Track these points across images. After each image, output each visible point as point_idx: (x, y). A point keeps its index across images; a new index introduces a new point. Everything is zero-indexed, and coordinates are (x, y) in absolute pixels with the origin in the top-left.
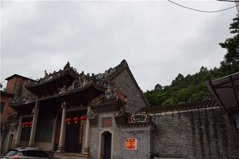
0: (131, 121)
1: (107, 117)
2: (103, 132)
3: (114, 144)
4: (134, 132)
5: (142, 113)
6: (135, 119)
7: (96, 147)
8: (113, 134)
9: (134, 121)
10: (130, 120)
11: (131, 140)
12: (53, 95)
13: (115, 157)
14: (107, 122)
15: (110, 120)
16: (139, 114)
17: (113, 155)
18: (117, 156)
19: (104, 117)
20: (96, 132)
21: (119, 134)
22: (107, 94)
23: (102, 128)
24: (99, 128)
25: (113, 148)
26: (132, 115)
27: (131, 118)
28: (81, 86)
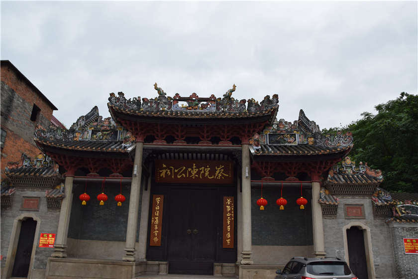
0: (398, 213)
1: (355, 203)
2: (349, 227)
3: (373, 245)
4: (415, 229)
5: (414, 203)
6: (404, 210)
7: (338, 250)
8: (369, 230)
9: (403, 213)
10: (396, 211)
11: (412, 240)
12: (199, 144)
13: (378, 265)
14: (354, 211)
15: (361, 209)
16: (408, 204)
17: (375, 262)
18: (383, 264)
19: (347, 203)
20: (334, 227)
21: (381, 230)
22: (347, 167)
23: (346, 221)
24: (341, 220)
25: (372, 253)
26: (397, 205)
27: (397, 209)
28: (290, 142)
